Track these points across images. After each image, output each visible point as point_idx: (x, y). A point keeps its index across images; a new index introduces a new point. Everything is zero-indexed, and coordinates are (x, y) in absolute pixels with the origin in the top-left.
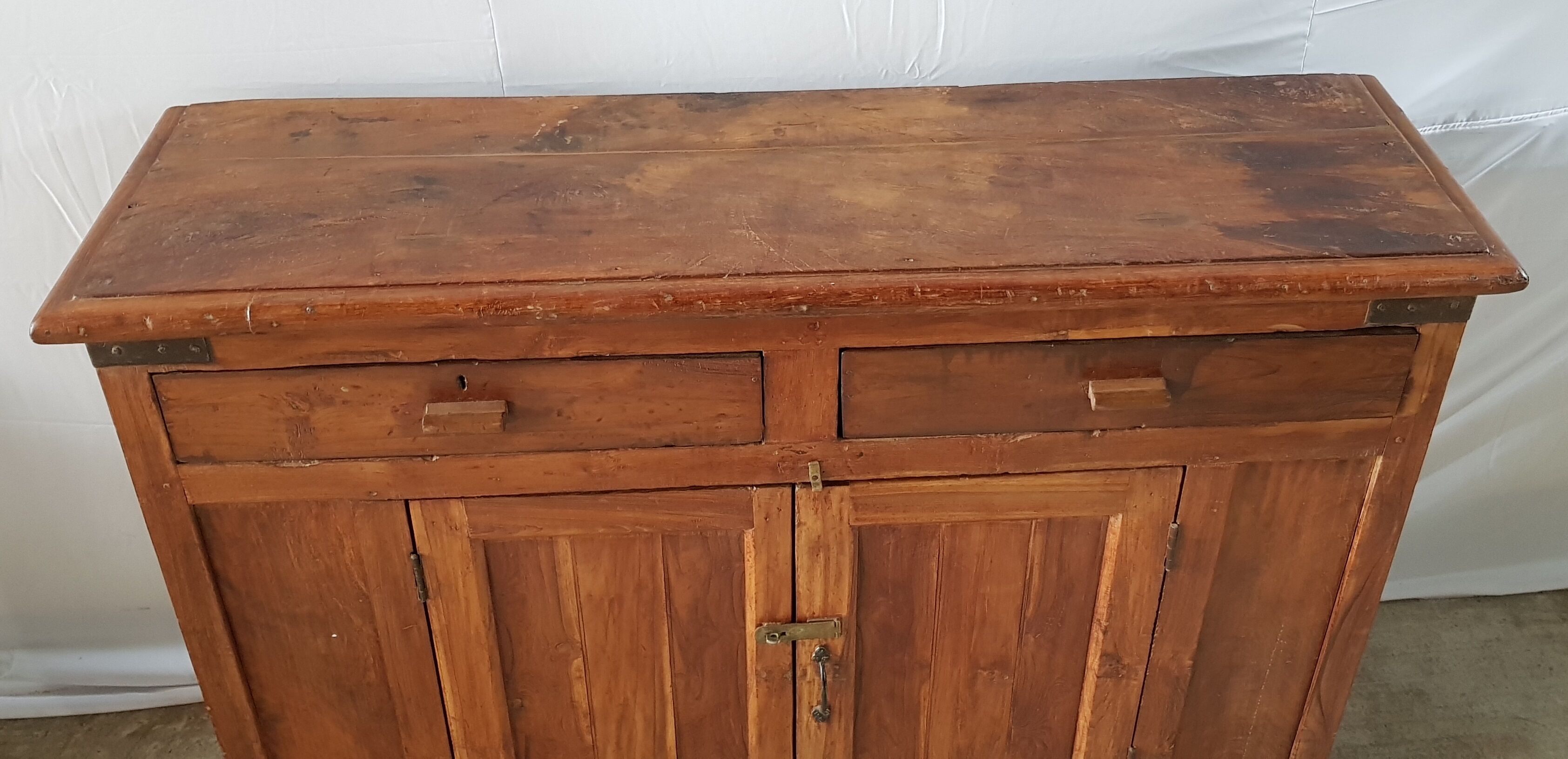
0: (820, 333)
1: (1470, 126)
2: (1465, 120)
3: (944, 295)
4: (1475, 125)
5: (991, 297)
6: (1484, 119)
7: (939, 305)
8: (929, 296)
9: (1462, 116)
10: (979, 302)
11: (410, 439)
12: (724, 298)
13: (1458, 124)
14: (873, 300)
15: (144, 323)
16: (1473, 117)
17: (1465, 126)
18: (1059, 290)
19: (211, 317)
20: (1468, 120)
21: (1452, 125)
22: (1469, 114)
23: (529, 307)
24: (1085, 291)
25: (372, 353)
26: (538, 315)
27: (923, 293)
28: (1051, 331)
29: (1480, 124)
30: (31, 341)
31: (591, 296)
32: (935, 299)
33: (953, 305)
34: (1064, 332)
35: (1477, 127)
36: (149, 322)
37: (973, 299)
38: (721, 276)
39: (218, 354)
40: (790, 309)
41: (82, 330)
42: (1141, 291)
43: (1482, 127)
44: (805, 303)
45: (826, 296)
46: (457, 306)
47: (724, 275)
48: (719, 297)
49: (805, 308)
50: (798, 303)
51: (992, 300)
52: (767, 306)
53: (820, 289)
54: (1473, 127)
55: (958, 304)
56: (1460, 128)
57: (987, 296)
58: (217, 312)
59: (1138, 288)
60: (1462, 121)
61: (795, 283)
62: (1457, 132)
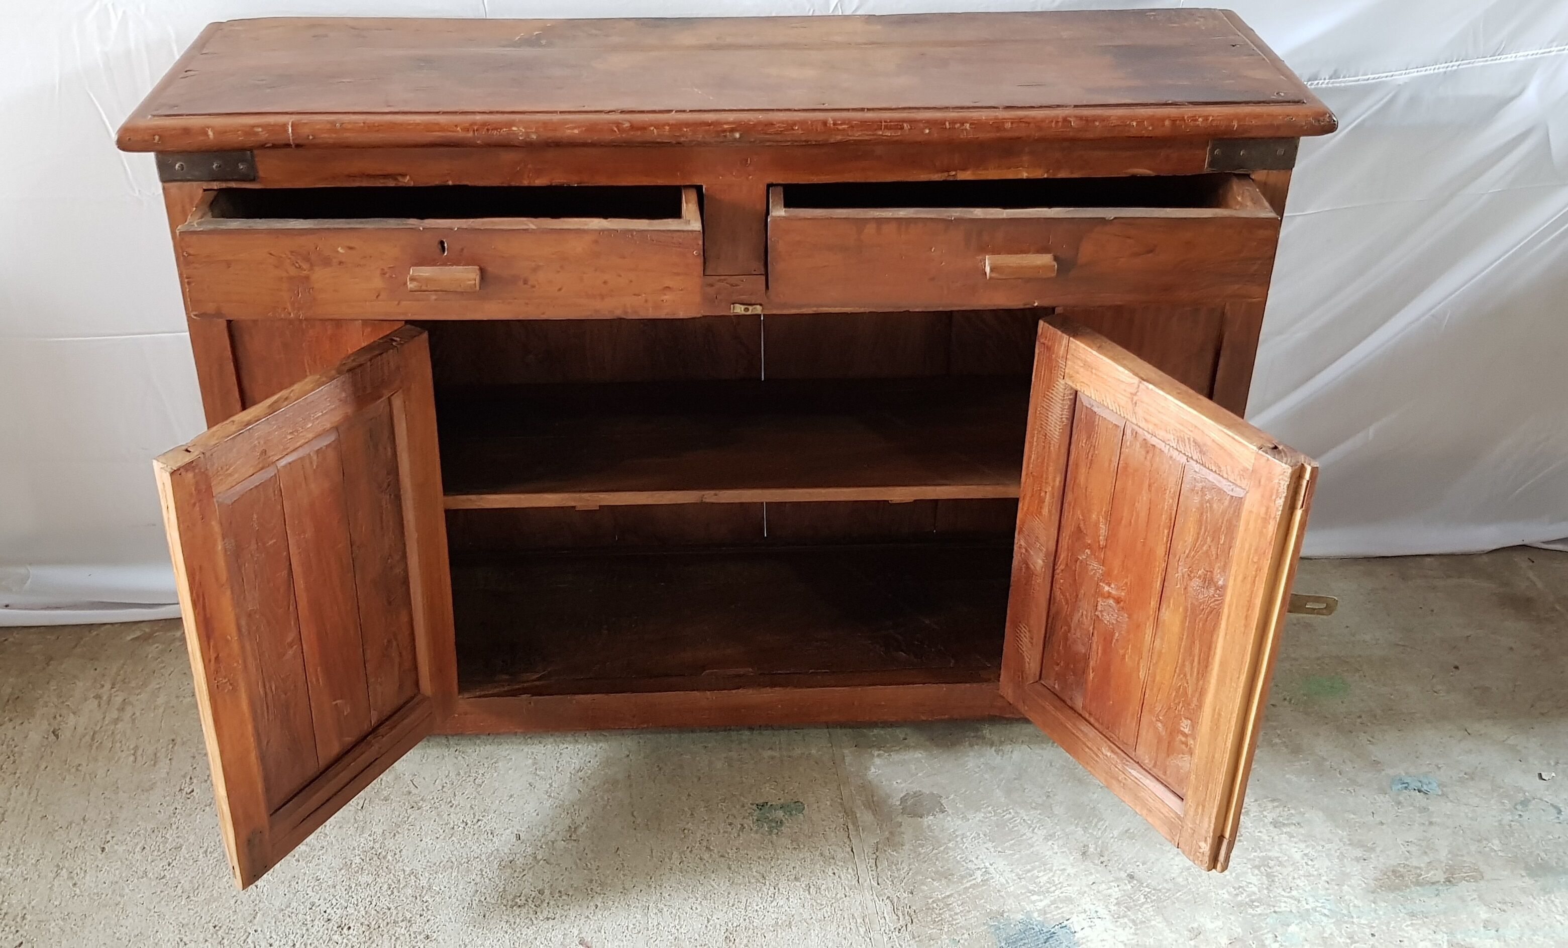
0: (751, 168)
1: (1333, 83)
2: (1327, 78)
3: (852, 127)
4: (1336, 83)
5: (891, 129)
6: (1344, 77)
7: (848, 135)
8: (840, 127)
9: (1325, 74)
10: (881, 133)
11: (397, 303)
12: (672, 125)
13: (1321, 82)
14: (793, 129)
15: (206, 134)
16: (1335, 75)
17: (1327, 83)
18: (947, 124)
19: (260, 130)
20: (1330, 78)
21: (1316, 82)
22: (1332, 72)
23: (514, 128)
24: (968, 125)
25: (385, 176)
26: (521, 136)
27: (834, 124)
28: (943, 172)
29: (1341, 82)
30: (116, 147)
31: (564, 123)
32: (844, 130)
33: (859, 136)
34: (953, 173)
35: (1338, 85)
36: (210, 133)
37: (876, 130)
38: (670, 111)
39: (261, 174)
40: (725, 136)
41: (157, 138)
42: (1014, 125)
43: (1343, 84)
44: (737, 131)
45: (755, 125)
46: (456, 126)
47: (672, 111)
48: (669, 125)
49: (737, 135)
50: (732, 130)
51: (892, 131)
52: (707, 131)
53: (750, 120)
54: (1335, 85)
55: (864, 134)
56: (1324, 86)
57: (886, 128)
58: (264, 126)
59: (1012, 123)
60: (1325, 79)
61: (731, 117)
62: (1320, 89)
